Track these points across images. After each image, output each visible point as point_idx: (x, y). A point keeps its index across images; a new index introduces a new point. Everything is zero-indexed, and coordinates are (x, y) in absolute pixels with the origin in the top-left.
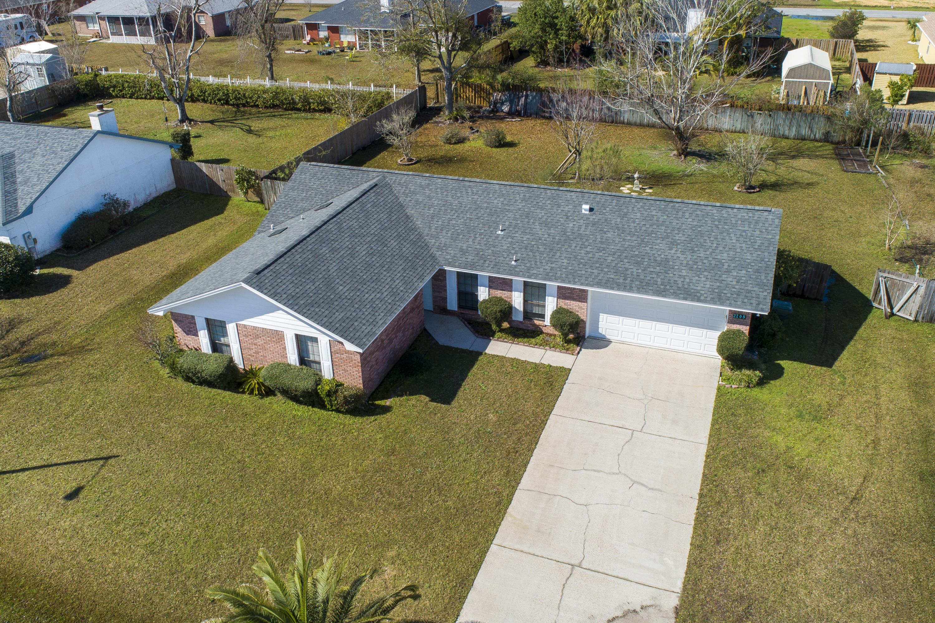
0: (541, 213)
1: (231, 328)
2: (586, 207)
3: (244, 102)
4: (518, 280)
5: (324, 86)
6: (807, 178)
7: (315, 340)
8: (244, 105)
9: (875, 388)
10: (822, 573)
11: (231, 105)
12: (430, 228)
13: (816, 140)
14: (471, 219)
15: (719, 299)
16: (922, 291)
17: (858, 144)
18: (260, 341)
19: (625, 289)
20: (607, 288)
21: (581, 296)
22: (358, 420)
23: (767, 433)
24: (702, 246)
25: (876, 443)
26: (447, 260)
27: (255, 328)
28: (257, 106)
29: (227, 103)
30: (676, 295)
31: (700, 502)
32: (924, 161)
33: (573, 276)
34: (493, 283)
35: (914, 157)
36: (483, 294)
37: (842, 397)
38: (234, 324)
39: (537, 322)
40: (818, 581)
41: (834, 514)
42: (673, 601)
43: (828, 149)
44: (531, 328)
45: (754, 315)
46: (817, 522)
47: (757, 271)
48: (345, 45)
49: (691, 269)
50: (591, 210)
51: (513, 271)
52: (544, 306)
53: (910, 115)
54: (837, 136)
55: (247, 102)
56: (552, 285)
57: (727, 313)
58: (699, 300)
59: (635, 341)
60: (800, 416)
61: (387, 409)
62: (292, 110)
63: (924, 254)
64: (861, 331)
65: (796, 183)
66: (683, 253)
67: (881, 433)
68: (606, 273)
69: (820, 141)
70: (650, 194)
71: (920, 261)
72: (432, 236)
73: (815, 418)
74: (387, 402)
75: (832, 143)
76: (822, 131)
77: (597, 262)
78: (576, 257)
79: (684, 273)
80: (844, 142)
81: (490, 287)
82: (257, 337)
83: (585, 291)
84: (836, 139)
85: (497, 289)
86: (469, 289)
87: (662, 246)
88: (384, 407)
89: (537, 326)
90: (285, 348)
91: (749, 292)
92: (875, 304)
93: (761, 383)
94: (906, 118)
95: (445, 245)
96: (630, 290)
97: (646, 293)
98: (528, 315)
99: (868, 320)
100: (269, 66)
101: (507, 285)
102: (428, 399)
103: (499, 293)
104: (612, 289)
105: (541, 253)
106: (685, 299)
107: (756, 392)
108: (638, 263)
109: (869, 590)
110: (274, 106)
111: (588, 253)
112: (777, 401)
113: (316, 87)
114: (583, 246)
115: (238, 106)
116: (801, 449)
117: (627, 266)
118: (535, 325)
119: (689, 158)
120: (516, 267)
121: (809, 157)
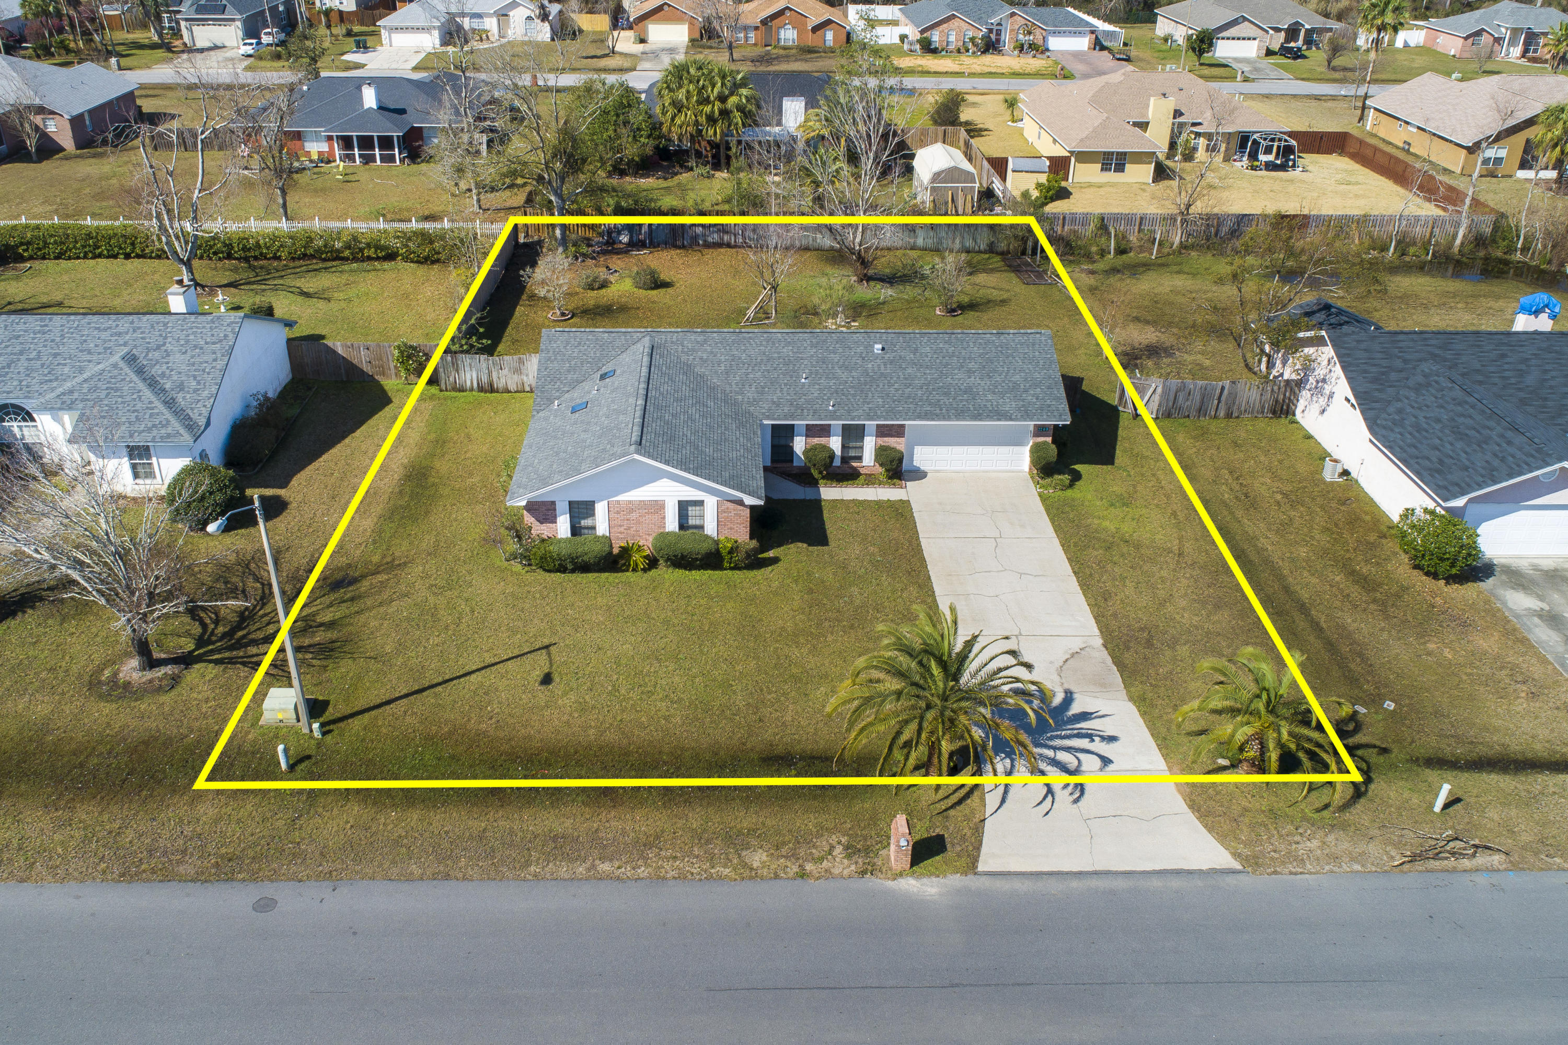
0: (836, 358)
1: (601, 509)
2: (880, 346)
3: (257, 253)
4: (837, 424)
5: (373, 225)
6: (995, 294)
7: (700, 503)
8: (256, 258)
9: (1154, 475)
10: (1183, 603)
11: (236, 259)
12: (730, 384)
13: (980, 252)
14: (768, 371)
15: (1027, 416)
16: (1159, 390)
17: (1024, 253)
18: (634, 516)
19: (944, 419)
20: (928, 419)
21: (899, 431)
22: (755, 572)
23: (1096, 521)
24: (995, 371)
25: (1174, 514)
26: (763, 414)
27: (630, 502)
28: (278, 258)
29: (229, 256)
30: (989, 417)
31: (1078, 578)
32: (1090, 267)
33: (892, 414)
34: (811, 431)
35: (1079, 263)
36: (799, 445)
37: (1134, 486)
38: (605, 502)
39: (854, 464)
40: (1184, 609)
41: (1172, 566)
42: (1098, 641)
43: (996, 261)
44: (850, 471)
45: (1056, 426)
46: (1164, 573)
47: (1049, 388)
48: (315, 157)
49: (994, 393)
50: (883, 349)
51: (834, 416)
52: (862, 448)
53: (1064, 218)
54: (1003, 246)
55: (261, 254)
56: (871, 424)
57: (1032, 428)
58: (1011, 419)
59: (948, 468)
60: (1112, 505)
61: (775, 561)
62: (334, 260)
63: (1136, 358)
64: (1120, 432)
65: (989, 301)
66: (982, 379)
67: (1175, 507)
68: (921, 406)
69: (985, 252)
70: (858, 327)
71: (1136, 366)
72: (737, 393)
73: (1124, 505)
74: (771, 554)
75: (998, 253)
76: (986, 241)
77: (909, 397)
78: (888, 395)
79: (990, 397)
80: (1008, 252)
81: (807, 436)
82: (632, 511)
83: (903, 426)
84: (999, 249)
85: (814, 436)
86: (783, 442)
87: (960, 376)
88: (770, 559)
89: (855, 469)
90: (664, 518)
91: (1049, 406)
92: (1120, 408)
93: (1071, 485)
94: (1061, 222)
95: (754, 400)
96: (949, 419)
97: (964, 419)
98: (845, 460)
99: (1121, 423)
100: (281, 201)
101: (825, 431)
102: (805, 545)
103: (816, 441)
104: (933, 420)
105: (854, 395)
106: (999, 420)
107: (1069, 493)
108: (946, 394)
109: (1217, 607)
110: (304, 256)
111: (897, 390)
112: (1089, 497)
113: (361, 226)
114: (890, 385)
115: (246, 259)
116: (1126, 528)
117: (937, 397)
118: (853, 467)
119: (872, 283)
120: (835, 412)
121: (985, 271)
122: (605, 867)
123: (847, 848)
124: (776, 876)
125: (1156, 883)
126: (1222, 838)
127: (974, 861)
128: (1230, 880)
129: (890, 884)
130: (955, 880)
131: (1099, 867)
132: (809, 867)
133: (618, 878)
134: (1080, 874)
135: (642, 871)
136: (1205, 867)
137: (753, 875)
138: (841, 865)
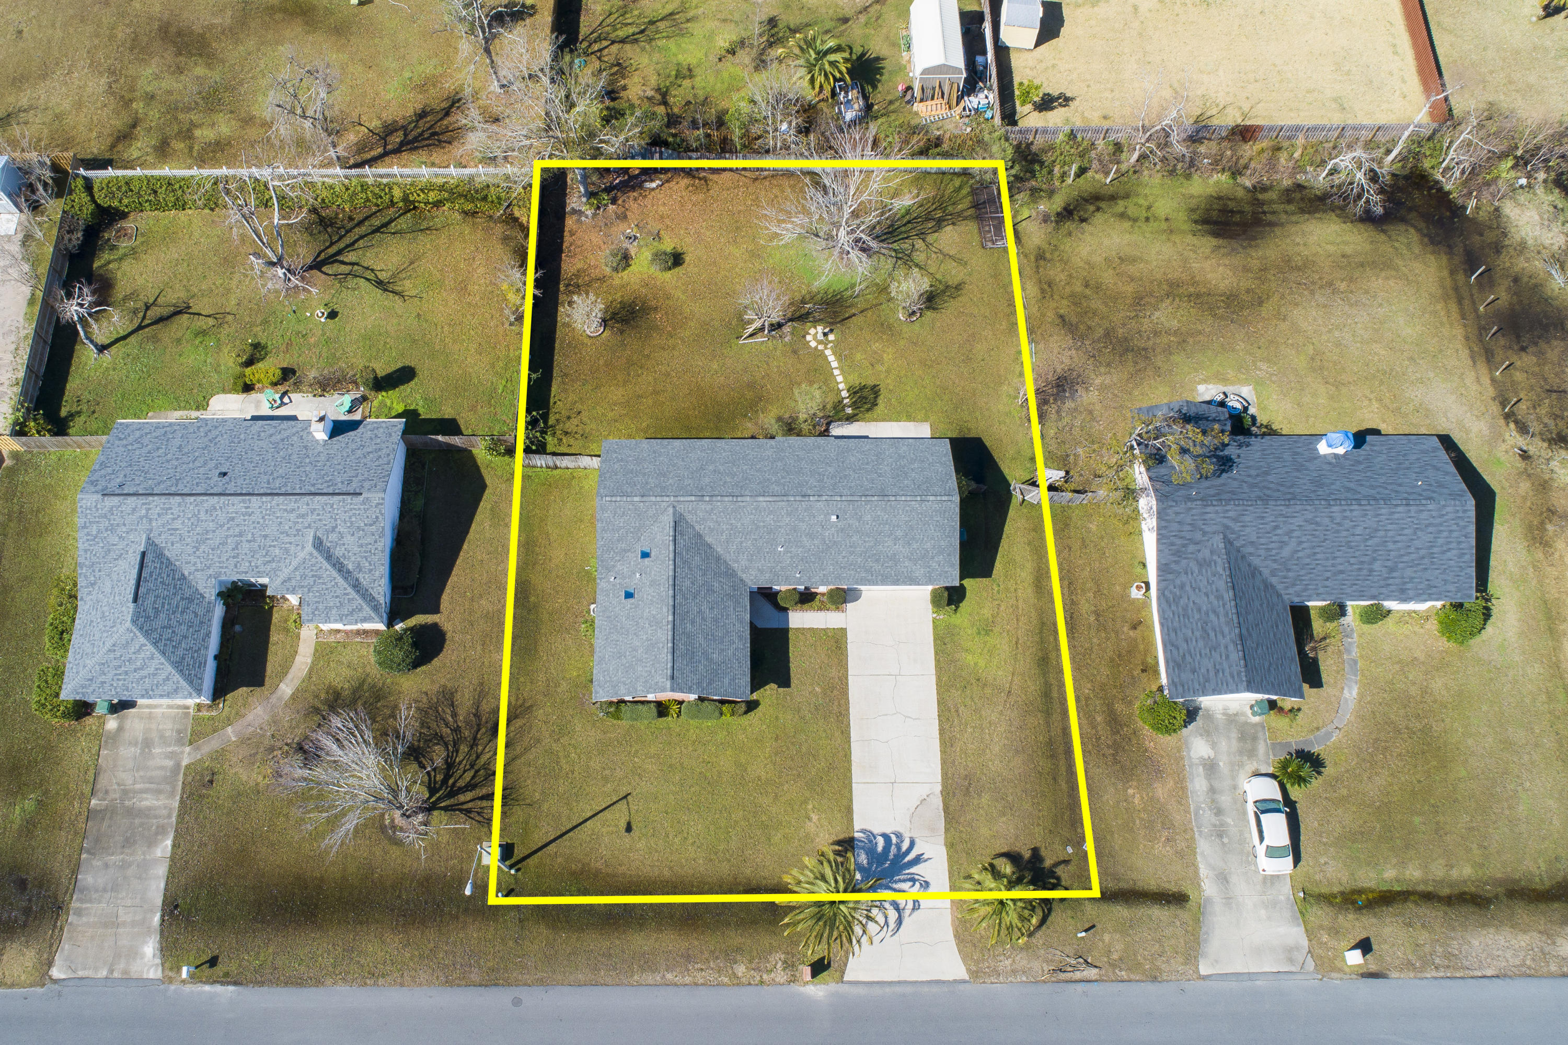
0: (803, 526)
6: (953, 272)
9: (1016, 590)
12: (729, 553)
14: (756, 540)
15: (930, 581)
23: (963, 655)
25: (1017, 642)
26: (752, 580)
30: (904, 583)
31: (939, 721)
32: (1047, 205)
33: (839, 580)
35: (1038, 197)
37: (999, 606)
41: (1000, 707)
46: (993, 716)
47: (949, 554)
49: (910, 560)
60: (978, 632)
64: (1006, 526)
65: (947, 287)
66: (903, 546)
67: (1019, 633)
72: (734, 561)
73: (986, 632)
77: (851, 565)
78: (837, 563)
91: (947, 572)
95: (746, 568)
99: (1010, 513)
102: (777, 687)
105: (814, 563)
106: (910, 585)
107: (953, 618)
108: (877, 561)
111: (844, 557)
112: (965, 623)
116: (982, 663)
122: (669, 976)
123: (785, 962)
124: (750, 984)
125: (926, 989)
126: (965, 957)
127: (843, 973)
128: (961, 987)
129: (802, 989)
130: (833, 987)
131: (902, 978)
132: (765, 977)
133: (676, 985)
134: (891, 983)
135: (688, 979)
136: (951, 979)
137: (737, 982)
138: (781, 976)
